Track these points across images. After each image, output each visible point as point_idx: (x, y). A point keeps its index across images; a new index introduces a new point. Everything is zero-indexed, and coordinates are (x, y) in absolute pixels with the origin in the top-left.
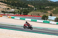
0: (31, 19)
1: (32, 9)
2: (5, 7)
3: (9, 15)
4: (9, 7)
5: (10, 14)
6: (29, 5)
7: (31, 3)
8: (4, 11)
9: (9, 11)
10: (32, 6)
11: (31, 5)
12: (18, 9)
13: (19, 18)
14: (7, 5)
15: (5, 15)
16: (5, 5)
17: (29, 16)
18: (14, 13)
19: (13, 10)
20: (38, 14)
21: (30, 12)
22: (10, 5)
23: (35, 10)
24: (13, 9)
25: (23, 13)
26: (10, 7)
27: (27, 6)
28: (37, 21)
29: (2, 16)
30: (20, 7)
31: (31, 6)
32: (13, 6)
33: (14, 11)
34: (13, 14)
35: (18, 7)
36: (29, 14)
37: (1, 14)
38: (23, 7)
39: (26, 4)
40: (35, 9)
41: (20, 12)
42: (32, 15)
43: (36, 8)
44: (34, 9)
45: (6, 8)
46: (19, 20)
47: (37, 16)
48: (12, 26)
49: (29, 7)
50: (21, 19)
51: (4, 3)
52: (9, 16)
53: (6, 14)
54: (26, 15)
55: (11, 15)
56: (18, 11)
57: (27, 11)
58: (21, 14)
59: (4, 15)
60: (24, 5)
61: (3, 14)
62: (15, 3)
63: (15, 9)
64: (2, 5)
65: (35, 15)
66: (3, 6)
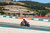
0: (48, 20)
1: (49, 11)
2: (26, 10)
4: (29, 10)
5: (30, 16)
6: (46, 8)
7: (48, 6)
8: (25, 13)
9: (29, 14)
10: (49, 8)
12: (36, 11)
13: (38, 19)
15: (26, 17)
16: (26, 9)
17: (46, 17)
18: (33, 15)
19: (32, 12)
21: (47, 13)
22: (30, 8)
25: (41, 14)
26: (30, 10)
27: (44, 9)
29: (23, 18)
30: (39, 10)
31: (48, 8)
32: (32, 9)
33: (34, 14)
34: (33, 16)
35: (37, 9)
36: (46, 15)
38: (41, 10)
39: (44, 7)
41: (38, 14)
42: (49, 16)
45: (26, 11)
46: (38, 20)
48: (32, 26)
49: (46, 9)
50: (39, 20)
51: (24, 7)
52: (29, 18)
54: (43, 17)
55: (31, 17)
56: (37, 13)
57: (44, 13)
58: (39, 16)
60: (42, 8)
61: (24, 16)
63: (34, 11)
64: (23, 8)
66: (24, 9)
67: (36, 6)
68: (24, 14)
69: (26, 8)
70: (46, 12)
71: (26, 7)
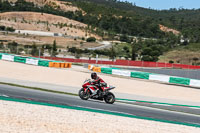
0: (168, 77)
1: (173, 42)
2: (81, 34)
3: (94, 62)
4: (93, 32)
5: (98, 58)
6: (162, 28)
8: (78, 46)
9: (94, 49)
10: (174, 31)
11: (169, 27)
12: (123, 39)
13: (127, 73)
14: (85, 26)
15: (81, 61)
16: (81, 28)
17: (162, 64)
18: (111, 54)
19: (107, 43)
20: (196, 59)
21: (167, 51)
22: (97, 25)
23: (185, 43)
24: (107, 40)
25: (142, 54)
26: (97, 33)
27: (155, 32)
28: (191, 84)
29: (69, 66)
30: (133, 34)
31: (169, 30)
32: (107, 29)
33: (112, 49)
34: (107, 59)
35: (124, 32)
36: (162, 59)
37: (67, 57)
38: (142, 35)
39: (153, 24)
40: (182, 41)
41: (131, 50)
42: (171, 62)
43: (185, 37)
44: (179, 42)
45: (83, 39)
47: (191, 67)
49: (164, 33)
50: (133, 76)
52: (92, 66)
53: (84, 58)
54: (151, 63)
55: (99, 62)
56: (125, 48)
57: (154, 49)
58: (134, 59)
59: (78, 62)
60: (145, 27)
61: (73, 57)
62: (113, 19)
63: (113, 39)
64: (71, 26)
65: (182, 62)
66: (73, 29)
67: (124, 19)
68: (72, 50)
69: (82, 25)
70: (160, 43)
71: (82, 21)
